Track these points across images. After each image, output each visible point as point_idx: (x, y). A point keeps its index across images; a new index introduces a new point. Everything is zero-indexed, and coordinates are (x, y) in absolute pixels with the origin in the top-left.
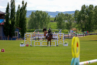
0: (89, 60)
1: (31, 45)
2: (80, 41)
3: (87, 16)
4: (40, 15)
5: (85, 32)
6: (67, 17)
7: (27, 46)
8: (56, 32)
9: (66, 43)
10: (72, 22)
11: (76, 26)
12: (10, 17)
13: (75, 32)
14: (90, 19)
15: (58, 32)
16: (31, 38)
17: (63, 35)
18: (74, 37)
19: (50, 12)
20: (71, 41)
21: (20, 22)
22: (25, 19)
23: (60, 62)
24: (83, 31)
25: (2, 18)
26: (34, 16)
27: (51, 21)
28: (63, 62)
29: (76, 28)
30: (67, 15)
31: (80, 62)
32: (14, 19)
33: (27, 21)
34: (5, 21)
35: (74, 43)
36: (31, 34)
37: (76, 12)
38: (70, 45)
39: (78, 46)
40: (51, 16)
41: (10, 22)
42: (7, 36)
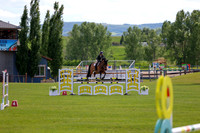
0: (192, 124)
1: (72, 92)
2: (173, 85)
3: (187, 34)
4: (91, 31)
5: (184, 66)
6: (146, 36)
7: (64, 94)
8: (123, 66)
9: (144, 89)
10: (156, 45)
11: (165, 54)
12: (28, 35)
13: (162, 66)
14: (193, 40)
15: (128, 66)
16: (72, 79)
17: (138, 72)
18: (161, 77)
19: (111, 26)
20: (155, 85)
21: (50, 45)
22: (60, 40)
23: (131, 128)
24: (179, 64)
25: (13, 38)
26: (79, 34)
27: (114, 44)
28: (138, 128)
29: (166, 57)
30: (146, 32)
31: (174, 127)
32: (37, 39)
33: (65, 43)
34: (19, 44)
35: (161, 89)
36: (72, 69)
37: (165, 24)
38: (152, 92)
39: (168, 95)
40: (114, 34)
41: (29, 45)
42: (22, 73)
